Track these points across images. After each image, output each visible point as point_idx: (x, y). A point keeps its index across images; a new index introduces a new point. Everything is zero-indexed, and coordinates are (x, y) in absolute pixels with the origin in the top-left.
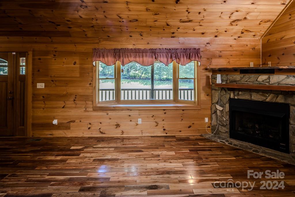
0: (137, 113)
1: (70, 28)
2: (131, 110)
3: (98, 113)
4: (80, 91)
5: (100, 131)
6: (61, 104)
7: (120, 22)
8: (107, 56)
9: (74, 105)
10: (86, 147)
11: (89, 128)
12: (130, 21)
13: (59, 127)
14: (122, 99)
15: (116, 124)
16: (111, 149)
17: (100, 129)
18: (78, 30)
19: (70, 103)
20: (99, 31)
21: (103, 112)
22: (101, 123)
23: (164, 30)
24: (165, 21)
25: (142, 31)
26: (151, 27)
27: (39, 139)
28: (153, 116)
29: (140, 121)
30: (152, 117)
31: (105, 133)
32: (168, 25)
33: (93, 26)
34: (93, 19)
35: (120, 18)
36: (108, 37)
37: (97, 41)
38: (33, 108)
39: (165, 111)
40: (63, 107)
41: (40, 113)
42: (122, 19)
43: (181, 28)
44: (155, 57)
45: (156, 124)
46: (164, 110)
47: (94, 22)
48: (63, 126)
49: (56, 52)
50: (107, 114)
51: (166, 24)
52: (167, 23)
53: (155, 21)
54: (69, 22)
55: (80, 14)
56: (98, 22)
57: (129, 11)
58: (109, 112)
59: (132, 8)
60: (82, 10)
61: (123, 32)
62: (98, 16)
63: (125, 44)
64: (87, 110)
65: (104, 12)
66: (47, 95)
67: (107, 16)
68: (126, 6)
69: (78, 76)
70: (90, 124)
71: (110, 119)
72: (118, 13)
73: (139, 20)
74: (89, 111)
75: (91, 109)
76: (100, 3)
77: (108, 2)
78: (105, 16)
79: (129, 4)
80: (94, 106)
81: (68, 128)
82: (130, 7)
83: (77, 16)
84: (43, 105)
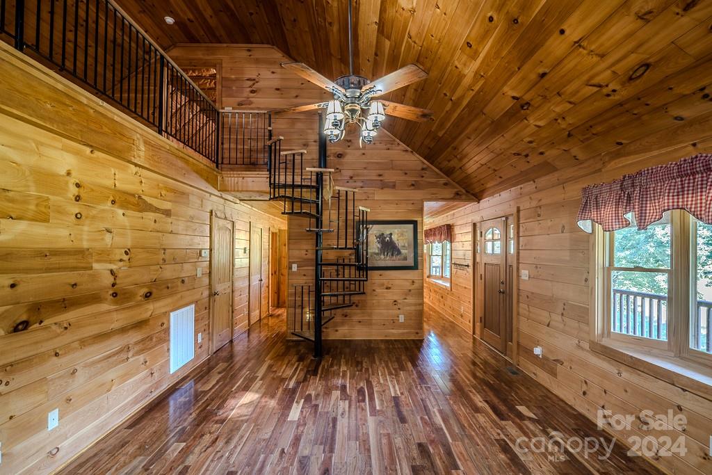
1: (542, 153)
2: (683, 390)
3: (600, 361)
4: (570, 294)
6: (545, 316)
7: (608, 95)
9: (562, 326)
10: (536, 421)
11: (584, 393)
12: (631, 79)
13: (543, 363)
18: (554, 152)
19: (556, 319)
20: (587, 139)
21: (609, 362)
22: (605, 392)
33: (569, 134)
34: (556, 120)
35: (600, 86)
36: (618, 147)
37: (599, 164)
38: (518, 314)
40: (548, 326)
41: (524, 327)
42: (607, 86)
47: (563, 124)
48: (549, 366)
49: (540, 208)
50: (619, 374)
54: (534, 145)
55: (532, 121)
56: (570, 120)
57: (602, 56)
58: (623, 368)
59: (602, 45)
60: (528, 111)
61: (645, 118)
62: (558, 109)
63: (663, 151)
64: (582, 344)
65: (559, 94)
66: (532, 293)
67: (572, 100)
68: (585, 52)
69: (568, 258)
70: (586, 382)
71: (626, 391)
72: (585, 78)
73: (651, 60)
74: (583, 349)
75: (586, 346)
76: (536, 83)
77: (547, 71)
78: (570, 103)
79: (584, 44)
80: (592, 339)
81: (553, 373)
82: (593, 47)
83: (532, 129)
84: (527, 313)
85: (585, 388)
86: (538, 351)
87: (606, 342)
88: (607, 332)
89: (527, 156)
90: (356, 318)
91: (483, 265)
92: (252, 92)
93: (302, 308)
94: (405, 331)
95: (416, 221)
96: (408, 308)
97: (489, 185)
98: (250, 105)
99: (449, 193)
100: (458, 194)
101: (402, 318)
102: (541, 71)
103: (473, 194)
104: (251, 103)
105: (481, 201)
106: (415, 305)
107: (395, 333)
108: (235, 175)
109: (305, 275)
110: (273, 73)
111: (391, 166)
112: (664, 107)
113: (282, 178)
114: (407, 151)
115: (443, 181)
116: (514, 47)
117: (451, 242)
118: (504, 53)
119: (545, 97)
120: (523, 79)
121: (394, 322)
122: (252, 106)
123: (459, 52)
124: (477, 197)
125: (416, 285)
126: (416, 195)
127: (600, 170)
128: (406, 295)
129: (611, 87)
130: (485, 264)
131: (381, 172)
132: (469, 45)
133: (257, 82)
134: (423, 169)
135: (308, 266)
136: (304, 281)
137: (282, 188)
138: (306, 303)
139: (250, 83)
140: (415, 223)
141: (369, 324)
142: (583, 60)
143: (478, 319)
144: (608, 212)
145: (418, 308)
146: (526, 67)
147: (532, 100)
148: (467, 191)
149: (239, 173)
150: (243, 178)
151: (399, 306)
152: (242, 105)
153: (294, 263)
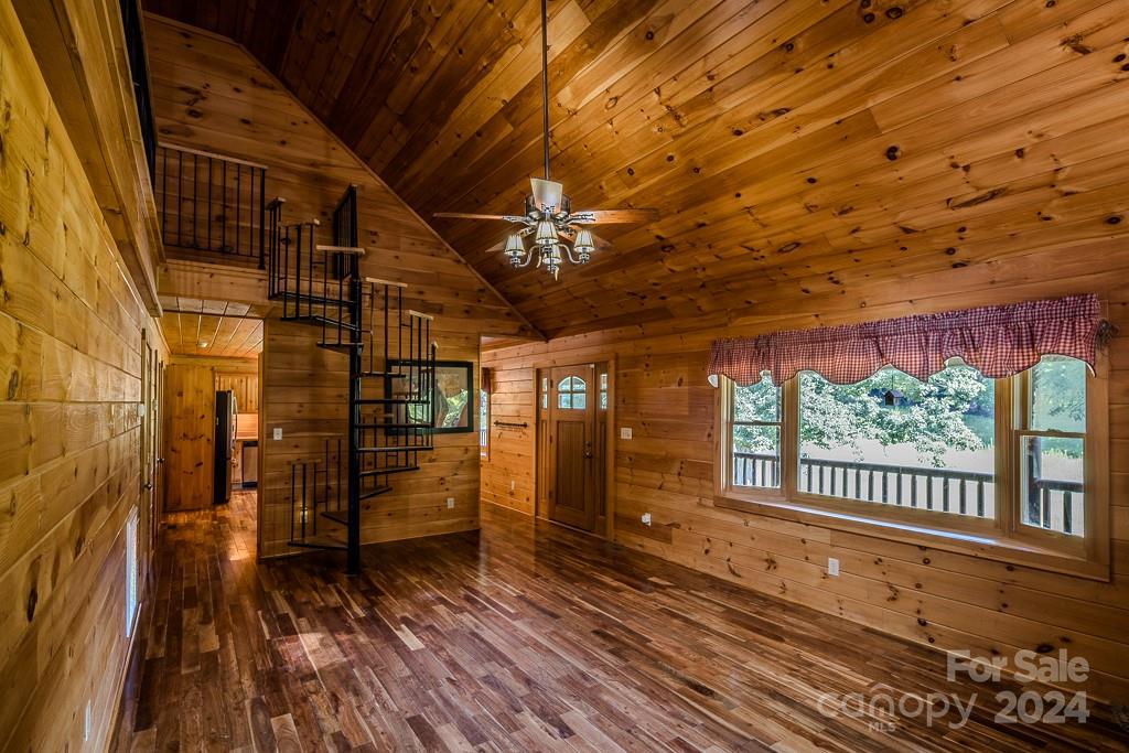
0: (824, 537)
1: (663, 298)
2: (807, 525)
3: (725, 515)
4: (689, 452)
5: (729, 567)
6: (655, 478)
7: (756, 259)
8: (739, 361)
9: (678, 486)
10: (676, 587)
11: (707, 552)
12: (781, 251)
13: (654, 532)
14: (803, 488)
15: (766, 557)
16: (716, 608)
17: (729, 560)
18: (679, 299)
19: (671, 480)
20: (719, 293)
21: (735, 515)
22: (731, 545)
23: (904, 249)
24: (889, 220)
25: (831, 269)
26: (850, 251)
27: (618, 548)
28: (880, 560)
29: (834, 566)
30: (876, 563)
31: (739, 576)
32: (907, 231)
33: (703, 284)
34: (695, 269)
35: (752, 250)
36: (747, 305)
37: (725, 320)
38: (616, 480)
39: (927, 554)
40: (660, 488)
41: (625, 494)
42: (758, 251)
43: (969, 225)
44: (879, 348)
45: (890, 593)
46: (923, 548)
47: (701, 275)
48: (661, 532)
49: (649, 356)
50: (746, 524)
51: (900, 230)
52: (902, 224)
53: (854, 231)
54: (657, 288)
55: (668, 264)
56: (709, 272)
57: (764, 226)
58: (750, 518)
59: (768, 218)
60: (668, 254)
61: (779, 285)
62: (702, 260)
63: (790, 316)
64: (703, 502)
65: (710, 246)
66: (637, 454)
67: (720, 255)
68: (751, 218)
69: (687, 413)
70: (709, 540)
71: (753, 539)
72: (741, 239)
73: (803, 241)
74: (705, 506)
75: (710, 503)
76: (692, 230)
77: (707, 222)
78: (717, 257)
79: (753, 211)
80: (716, 494)
81: (667, 539)
82: (760, 217)
83: (665, 272)
84: (630, 478)
85: (707, 546)
86: (646, 518)
87: (730, 495)
88: (730, 487)
89: (644, 297)
90: (385, 510)
91: (555, 424)
92: (193, 113)
93: (293, 501)
94: (455, 520)
95: (472, 363)
96: (459, 488)
97: (573, 323)
98: (187, 136)
99: (511, 326)
100: (523, 330)
101: (451, 503)
102: (701, 221)
103: (542, 331)
104: (190, 133)
105: (551, 341)
106: (469, 482)
107: (441, 526)
108: (195, 269)
109: (296, 447)
110: (237, 90)
111: (435, 280)
112: (798, 280)
113: (292, 283)
114: (459, 262)
115: (505, 309)
116: (684, 191)
117: (489, 393)
118: (668, 193)
119: (693, 245)
120: (678, 222)
121: (441, 511)
122: (193, 140)
123: (613, 173)
124: (546, 336)
125: (470, 454)
126: (472, 326)
127: (726, 325)
128: (458, 468)
129: (761, 253)
130: (558, 422)
131: (423, 288)
132: (631, 172)
133: (203, 98)
134: (481, 290)
135: (302, 431)
136: (297, 457)
137: (304, 301)
138: (299, 493)
139: (189, 97)
140: (469, 366)
141: (404, 515)
142: (747, 224)
143: (544, 494)
144: (743, 367)
145: (473, 486)
146: (686, 213)
147: (677, 244)
148: (535, 327)
149: (204, 265)
150: (212, 275)
151: (447, 485)
152: (169, 132)
153: (277, 426)
